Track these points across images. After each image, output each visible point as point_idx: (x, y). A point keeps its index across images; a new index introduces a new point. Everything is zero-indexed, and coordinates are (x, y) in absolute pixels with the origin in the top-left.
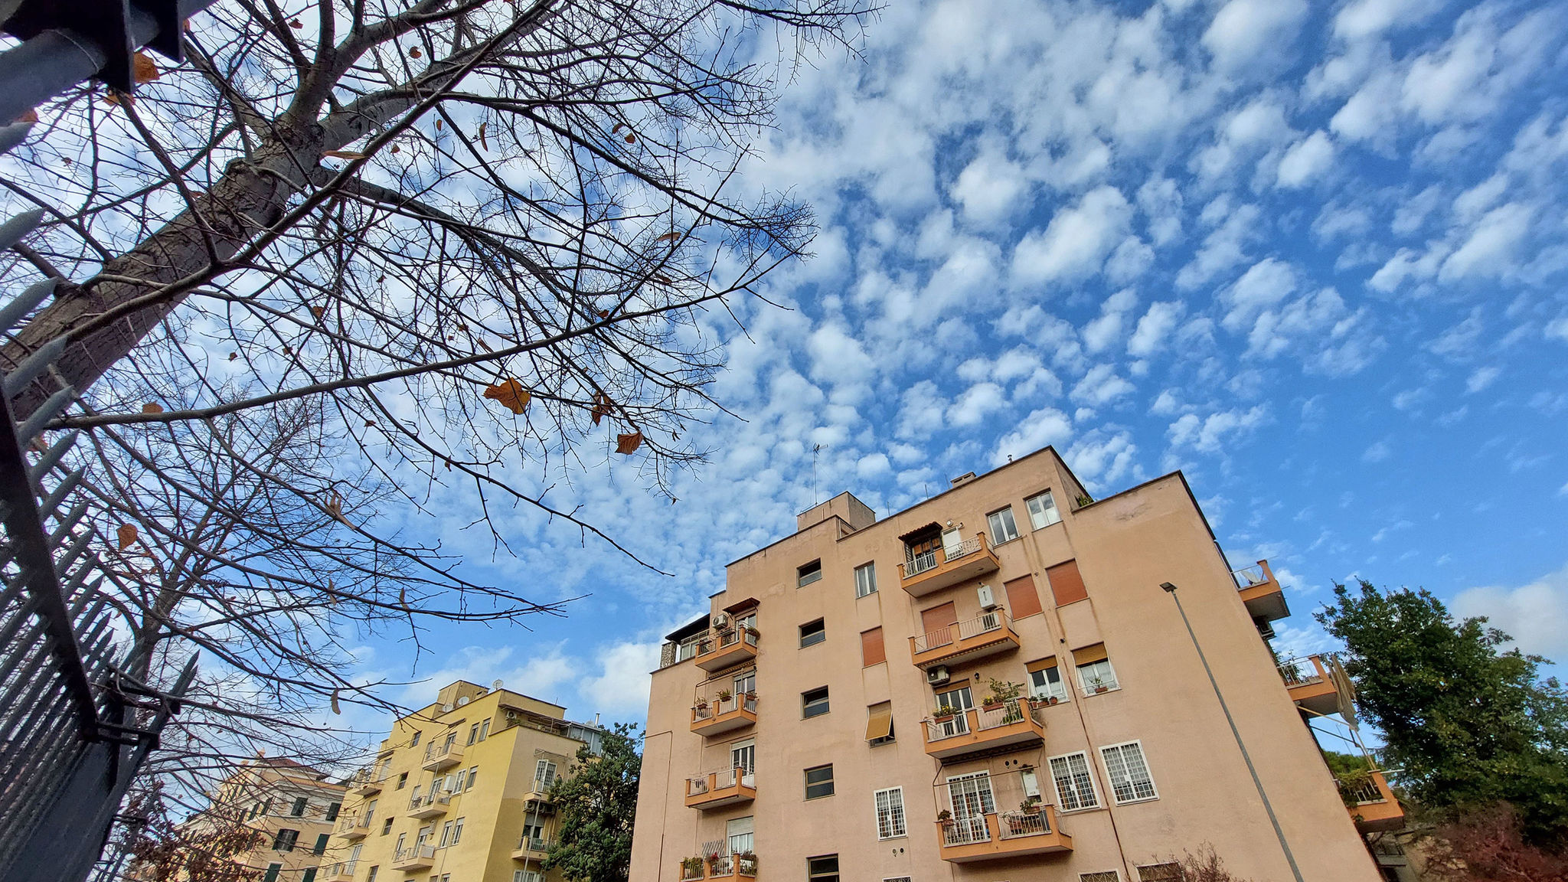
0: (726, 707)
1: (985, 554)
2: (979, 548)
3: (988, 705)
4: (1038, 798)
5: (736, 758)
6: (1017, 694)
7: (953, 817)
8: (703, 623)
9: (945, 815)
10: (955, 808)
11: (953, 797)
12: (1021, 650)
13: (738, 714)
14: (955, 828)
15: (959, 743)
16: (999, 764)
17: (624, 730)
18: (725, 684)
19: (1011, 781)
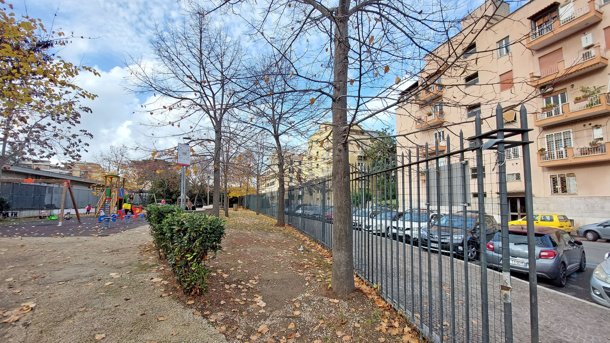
0: (429, 118)
1: (592, 14)
2: (588, 11)
3: (578, 100)
4: (601, 139)
5: (436, 137)
6: (598, 92)
7: (546, 150)
8: (416, 85)
9: (542, 150)
10: (548, 147)
11: (548, 142)
12: (607, 67)
13: (436, 120)
14: (547, 154)
15: (555, 119)
16: (580, 126)
17: (385, 130)
18: (429, 109)
19: (585, 133)
